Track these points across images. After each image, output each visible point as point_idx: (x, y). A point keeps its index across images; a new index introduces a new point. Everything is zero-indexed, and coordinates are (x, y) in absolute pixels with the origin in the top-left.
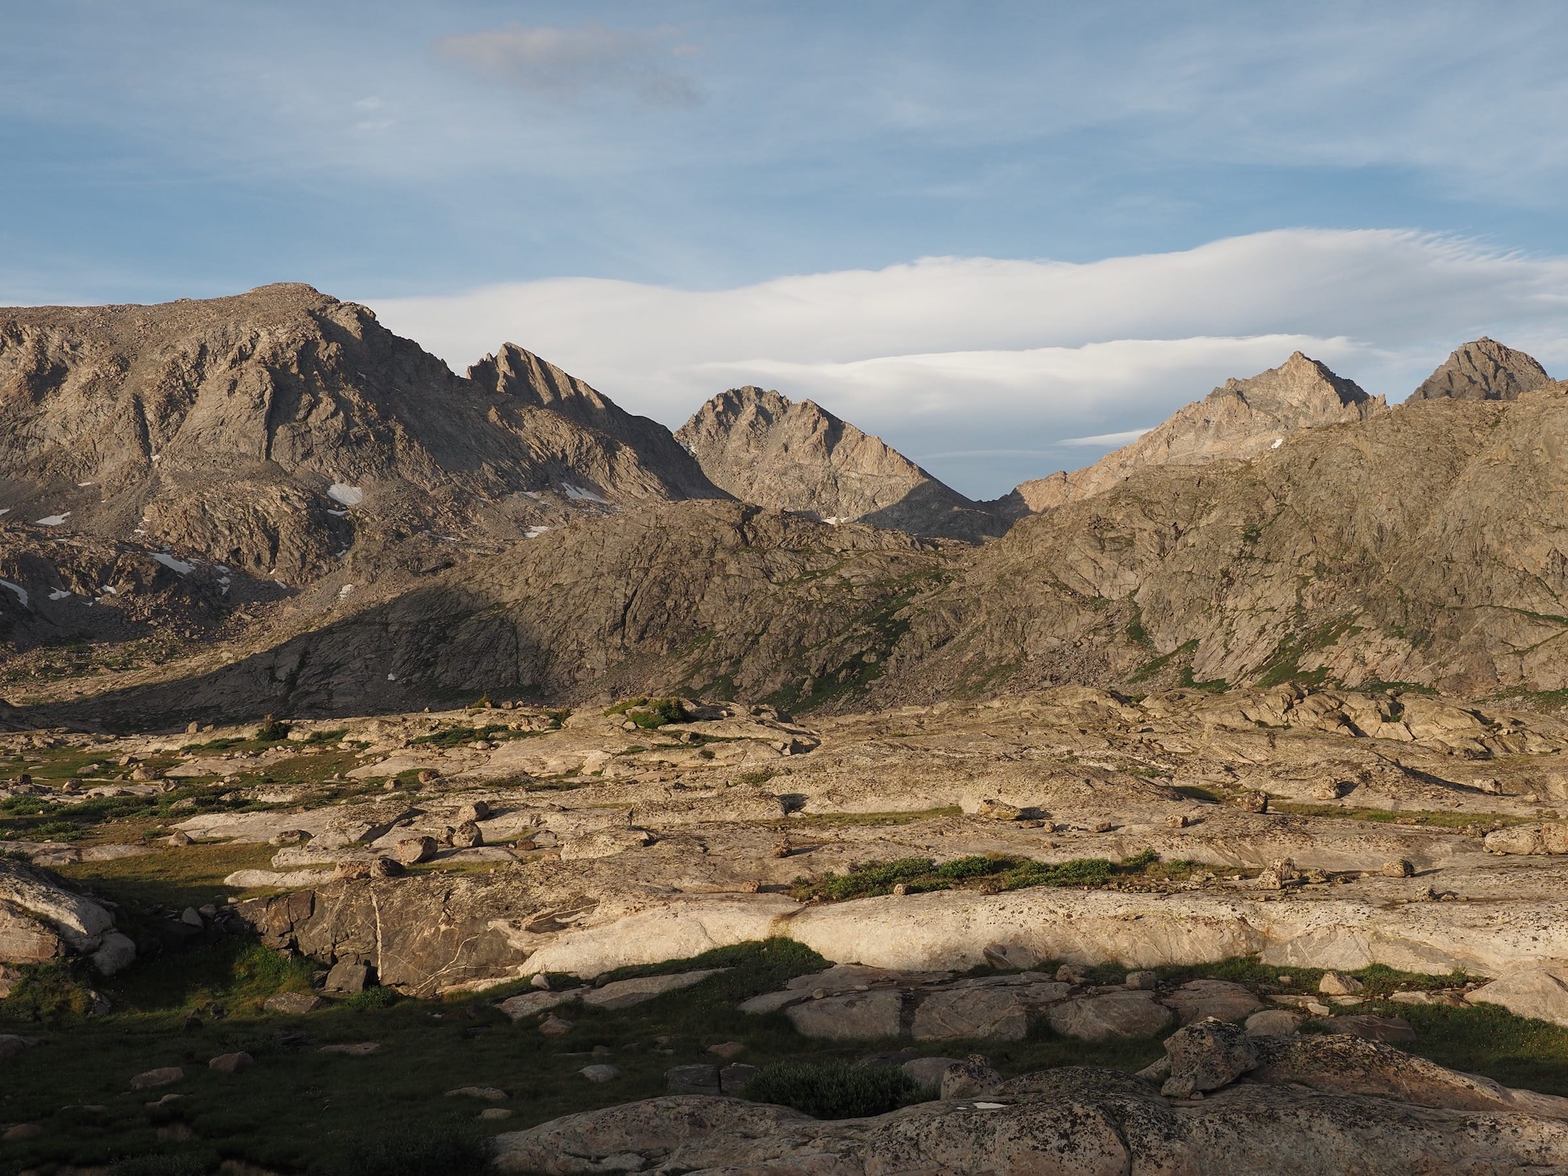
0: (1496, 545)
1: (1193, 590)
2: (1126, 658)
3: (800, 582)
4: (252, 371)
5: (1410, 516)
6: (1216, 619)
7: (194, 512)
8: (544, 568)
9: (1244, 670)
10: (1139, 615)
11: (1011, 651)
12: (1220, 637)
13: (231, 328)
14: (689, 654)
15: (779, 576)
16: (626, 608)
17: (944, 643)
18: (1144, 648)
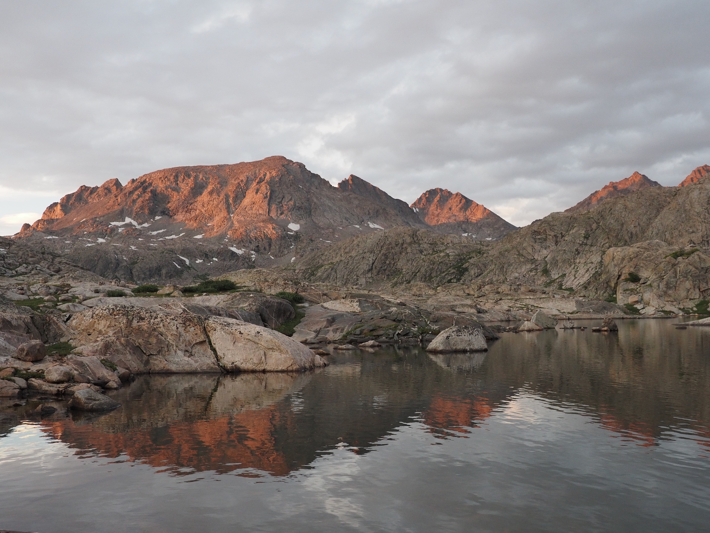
1: (566, 257)
2: (541, 280)
4: (264, 186)
6: (573, 266)
10: (547, 265)
12: (573, 273)
15: (425, 253)
16: (373, 264)
17: (480, 275)
18: (547, 277)
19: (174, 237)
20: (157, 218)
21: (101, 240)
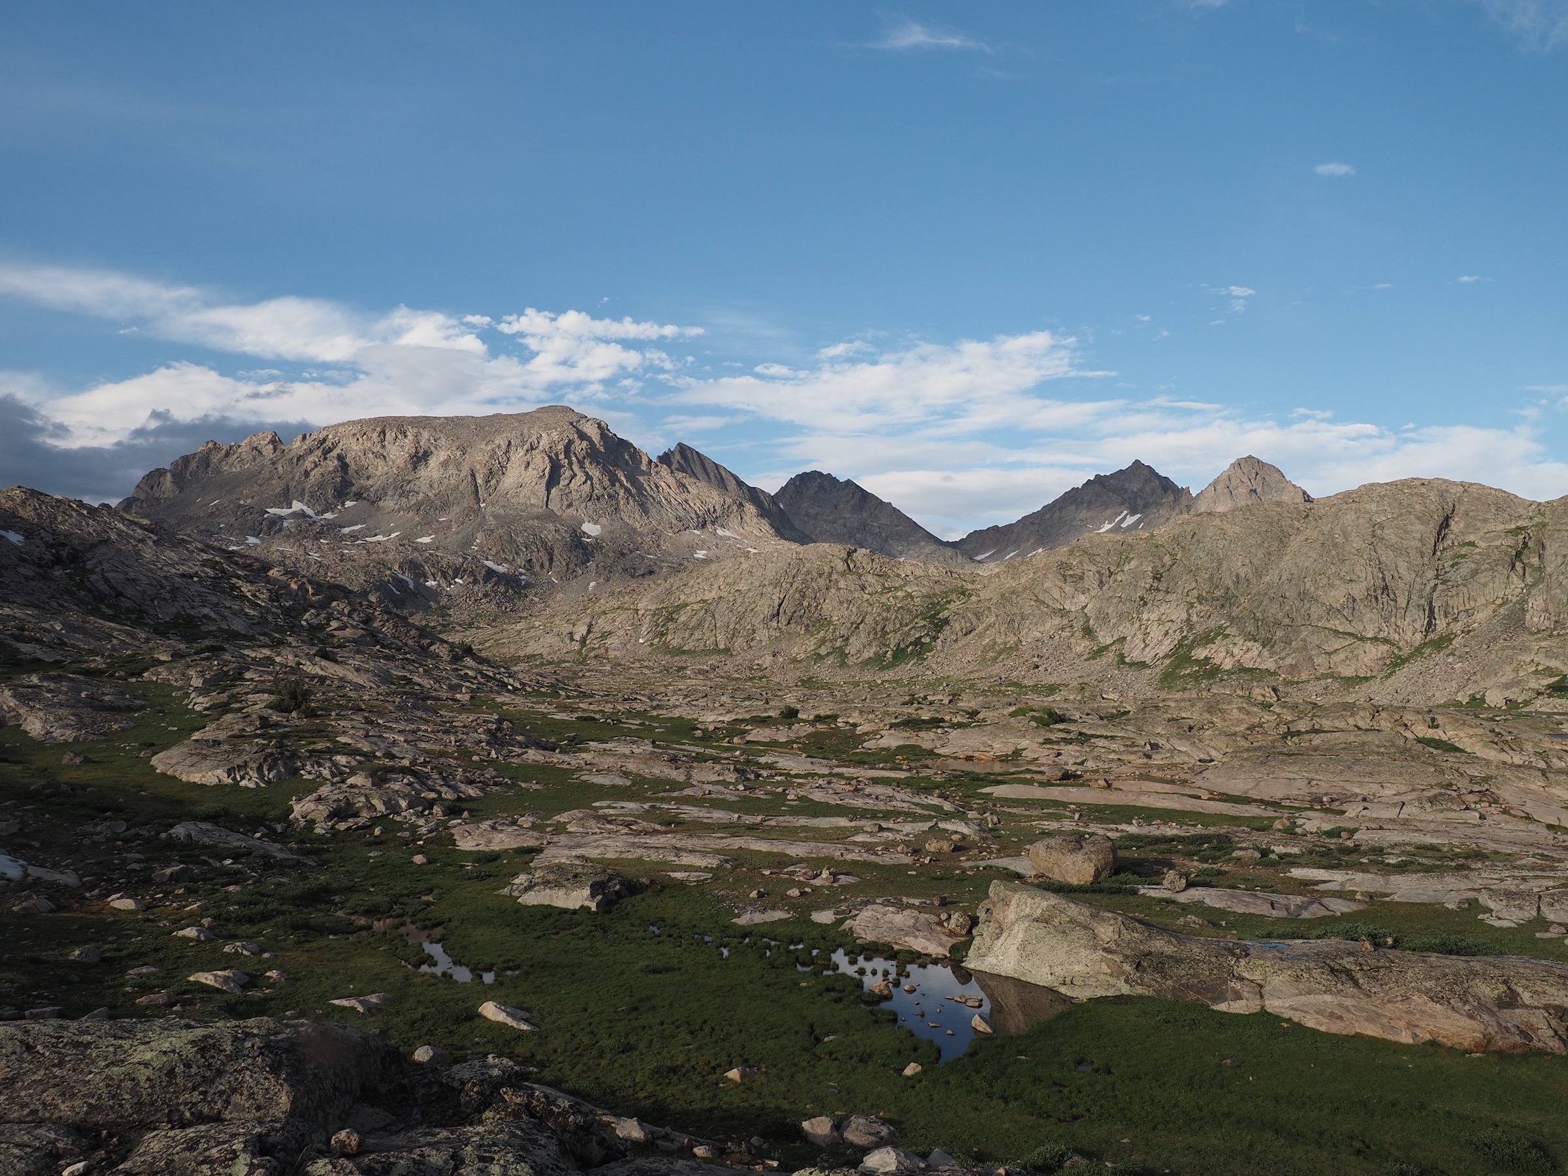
0: (1313, 589)
1: (1123, 608)
2: (1082, 646)
3: (882, 593)
4: (539, 456)
5: (1256, 569)
6: (1137, 625)
7: (505, 538)
10: (1089, 621)
11: (1012, 639)
12: (1140, 636)
14: (818, 634)
16: (780, 605)
17: (970, 632)
18: (1093, 640)
19: (380, 538)
20: (348, 504)
21: (252, 540)
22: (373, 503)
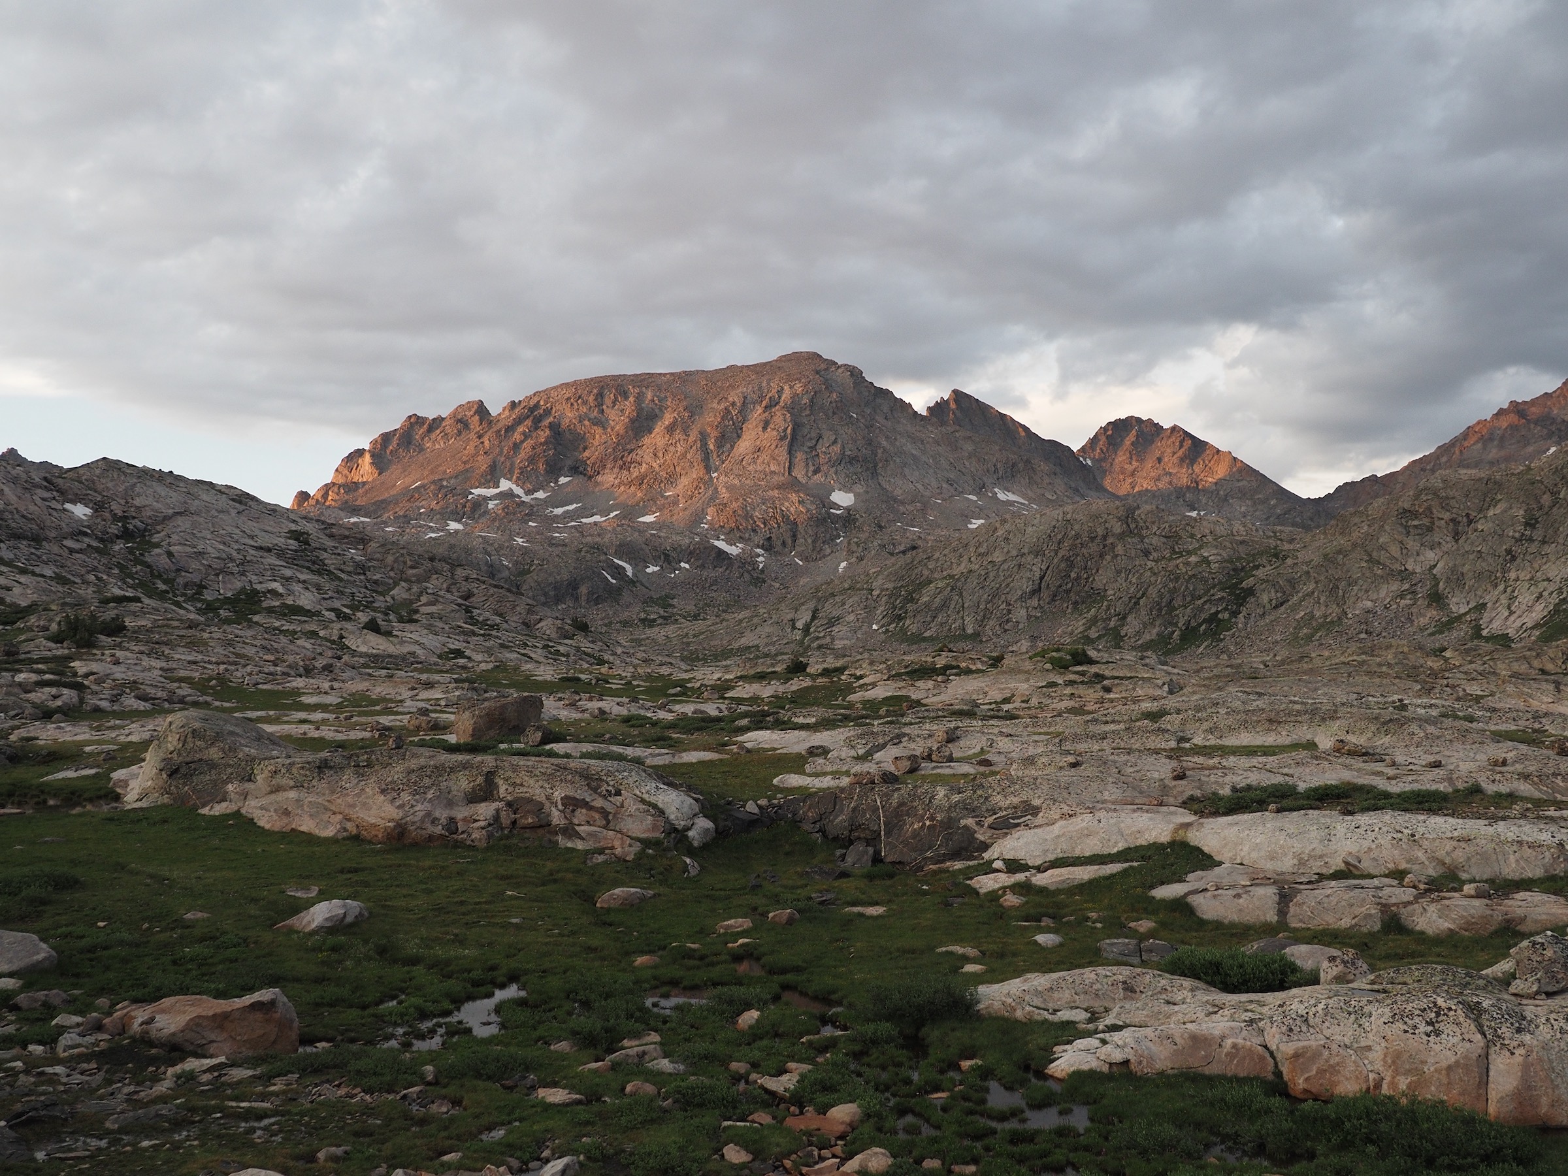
1: (1481, 565)
2: (1428, 617)
3: (1171, 559)
4: (779, 414)
6: (1501, 587)
8: (981, 550)
9: (1524, 627)
10: (1438, 584)
11: (1334, 610)
12: (1504, 600)
13: (764, 384)
14: (1088, 612)
15: (1155, 555)
16: (1042, 578)
17: (1282, 604)
18: (1442, 609)
19: (597, 518)
20: (563, 480)
21: (453, 526)
22: (590, 477)
